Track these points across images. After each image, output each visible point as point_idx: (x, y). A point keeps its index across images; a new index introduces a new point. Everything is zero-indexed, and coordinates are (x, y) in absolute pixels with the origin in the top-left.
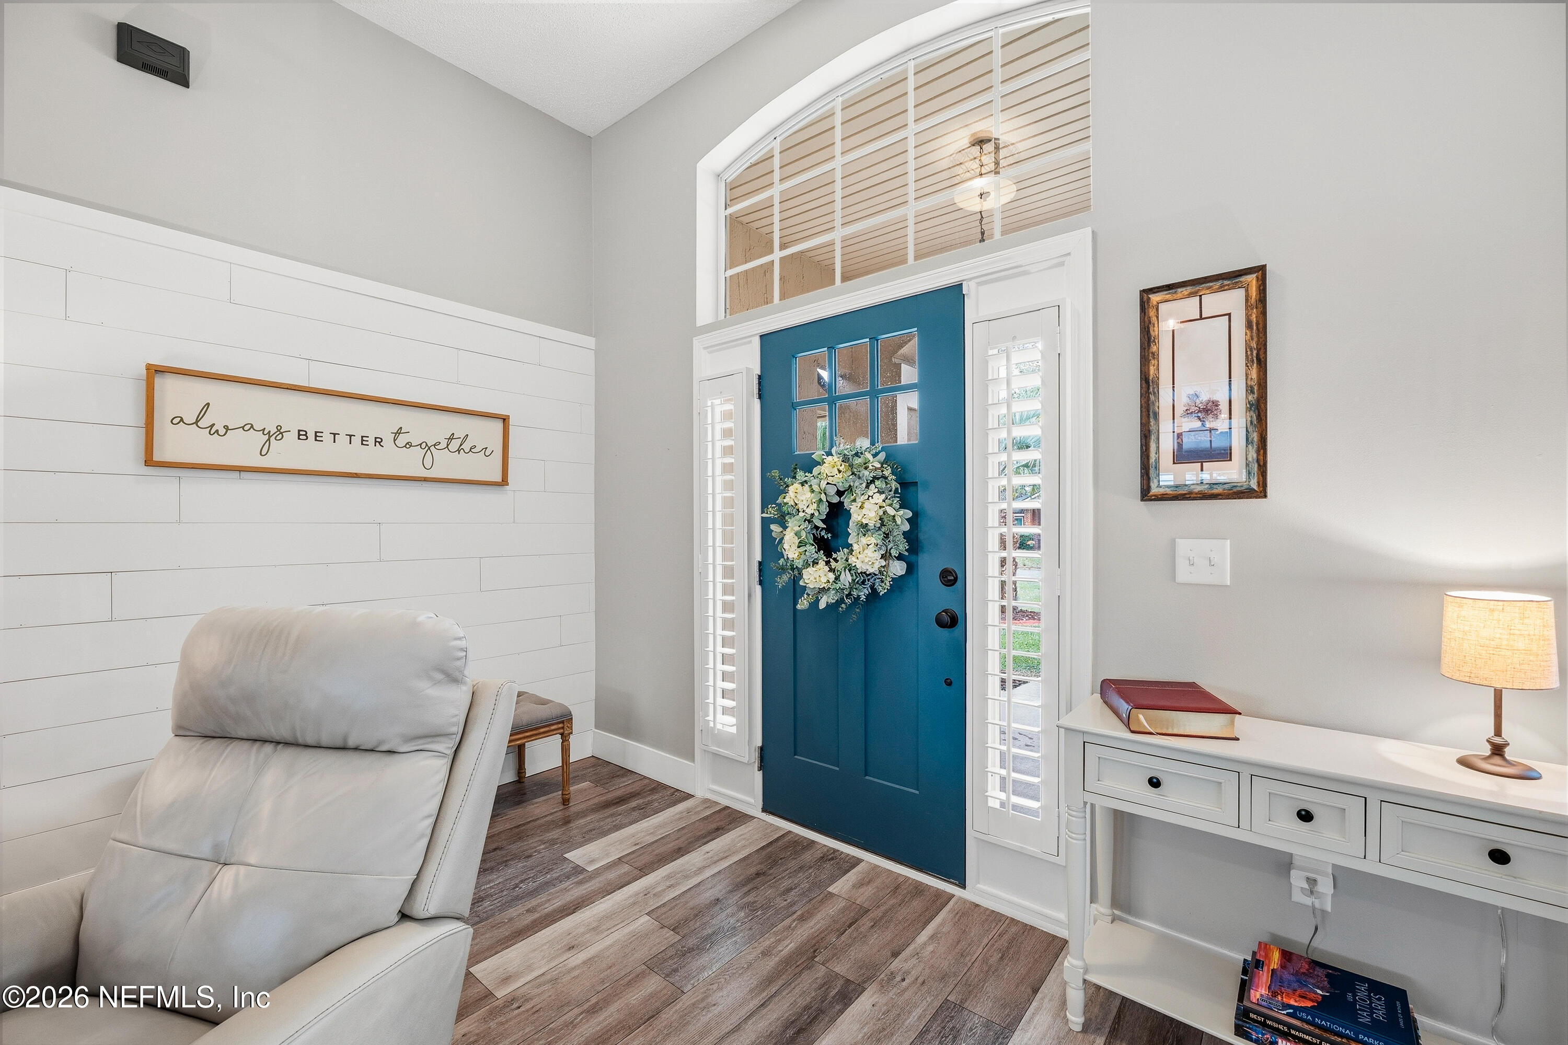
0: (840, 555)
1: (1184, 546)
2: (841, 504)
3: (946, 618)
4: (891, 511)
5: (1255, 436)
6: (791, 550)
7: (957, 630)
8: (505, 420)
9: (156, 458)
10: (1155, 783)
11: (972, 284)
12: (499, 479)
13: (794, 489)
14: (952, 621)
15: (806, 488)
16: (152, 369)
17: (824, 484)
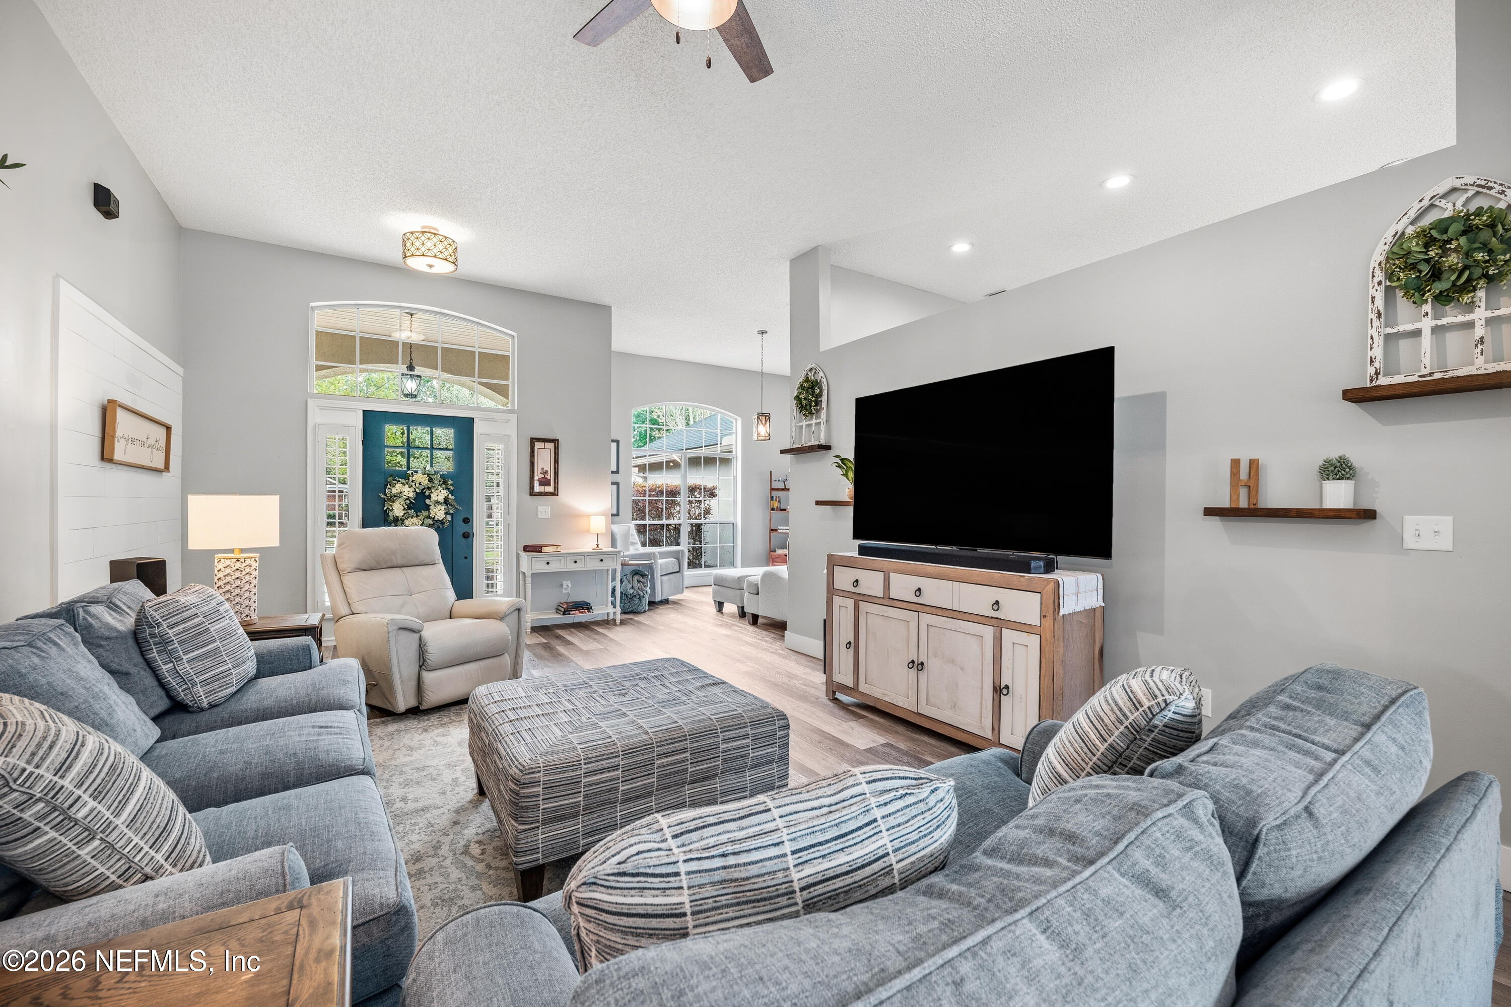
0: (423, 514)
1: (540, 507)
2: (424, 493)
3: (466, 535)
4: (449, 497)
5: (555, 481)
6: (398, 510)
7: (470, 539)
10: (548, 563)
11: (475, 418)
12: (164, 468)
13: (398, 486)
14: (468, 536)
15: (407, 486)
16: (111, 402)
17: (417, 485)
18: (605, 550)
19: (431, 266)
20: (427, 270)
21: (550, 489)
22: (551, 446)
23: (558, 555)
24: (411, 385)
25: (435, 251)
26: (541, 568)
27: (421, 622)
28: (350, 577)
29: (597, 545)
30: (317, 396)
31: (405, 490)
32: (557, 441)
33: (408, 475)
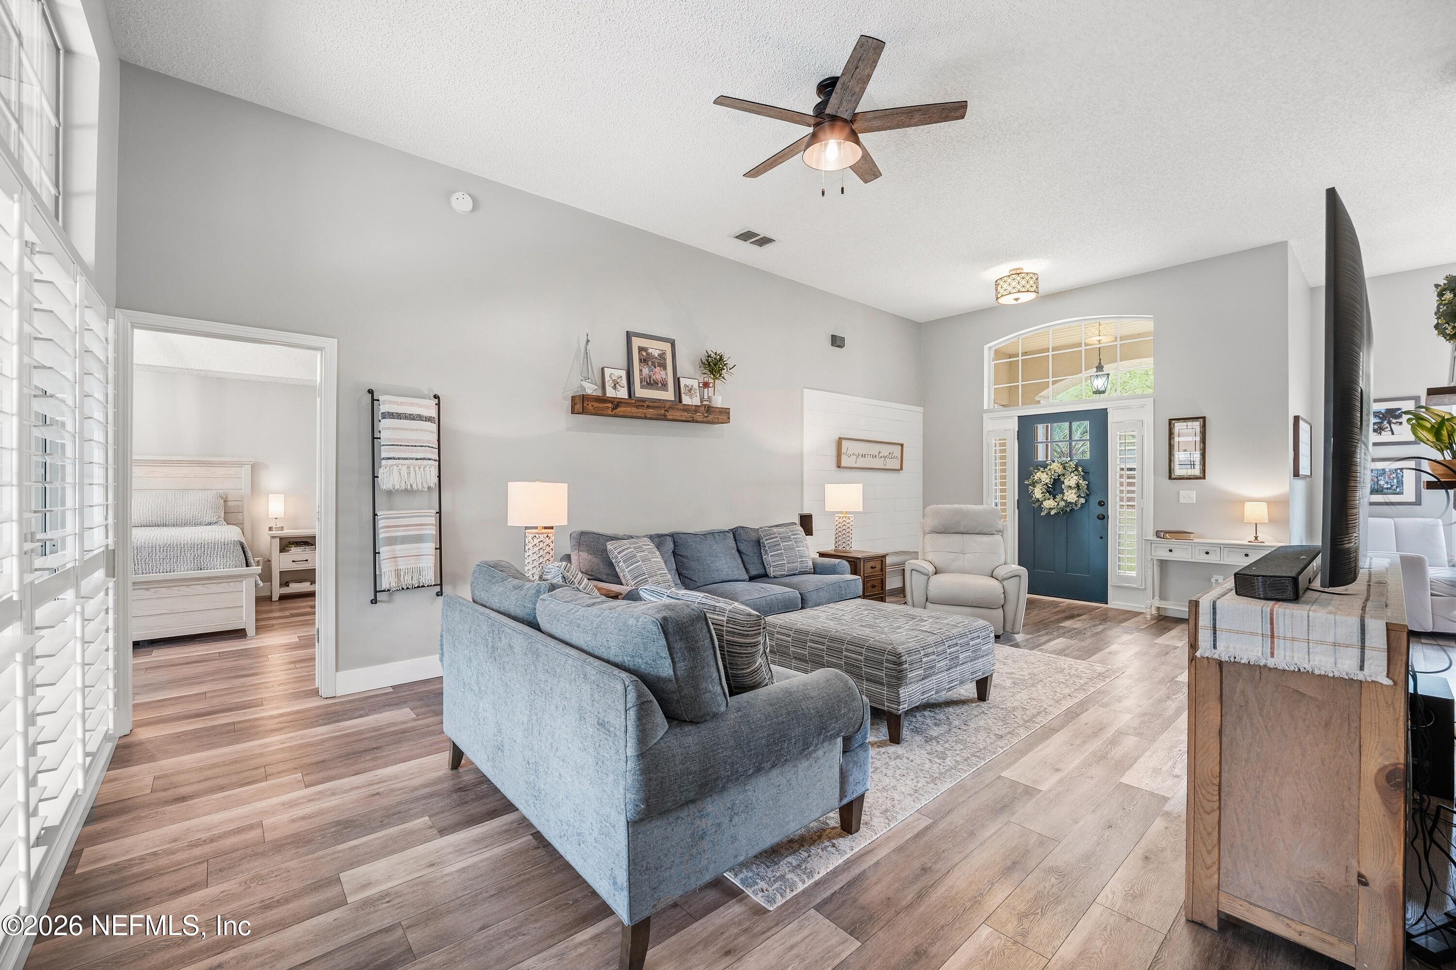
0: (1059, 497)
1: (1182, 492)
2: (1059, 479)
3: (1101, 517)
4: (1081, 482)
5: (1202, 462)
6: (1038, 493)
7: (1105, 520)
8: (902, 445)
9: (843, 465)
10: (1171, 551)
11: (1111, 409)
12: (899, 468)
13: (1039, 474)
14: (1103, 517)
15: (1045, 473)
16: (840, 438)
17: (1053, 472)
18: (1267, 544)
19: (1017, 299)
20: (1015, 302)
21: (1197, 472)
22: (1197, 425)
24: (1099, 383)
25: (1019, 287)
26: (1165, 555)
27: (931, 569)
28: (928, 537)
29: (1256, 538)
30: (988, 411)
31: (1043, 477)
32: (1204, 418)
33: (1048, 465)
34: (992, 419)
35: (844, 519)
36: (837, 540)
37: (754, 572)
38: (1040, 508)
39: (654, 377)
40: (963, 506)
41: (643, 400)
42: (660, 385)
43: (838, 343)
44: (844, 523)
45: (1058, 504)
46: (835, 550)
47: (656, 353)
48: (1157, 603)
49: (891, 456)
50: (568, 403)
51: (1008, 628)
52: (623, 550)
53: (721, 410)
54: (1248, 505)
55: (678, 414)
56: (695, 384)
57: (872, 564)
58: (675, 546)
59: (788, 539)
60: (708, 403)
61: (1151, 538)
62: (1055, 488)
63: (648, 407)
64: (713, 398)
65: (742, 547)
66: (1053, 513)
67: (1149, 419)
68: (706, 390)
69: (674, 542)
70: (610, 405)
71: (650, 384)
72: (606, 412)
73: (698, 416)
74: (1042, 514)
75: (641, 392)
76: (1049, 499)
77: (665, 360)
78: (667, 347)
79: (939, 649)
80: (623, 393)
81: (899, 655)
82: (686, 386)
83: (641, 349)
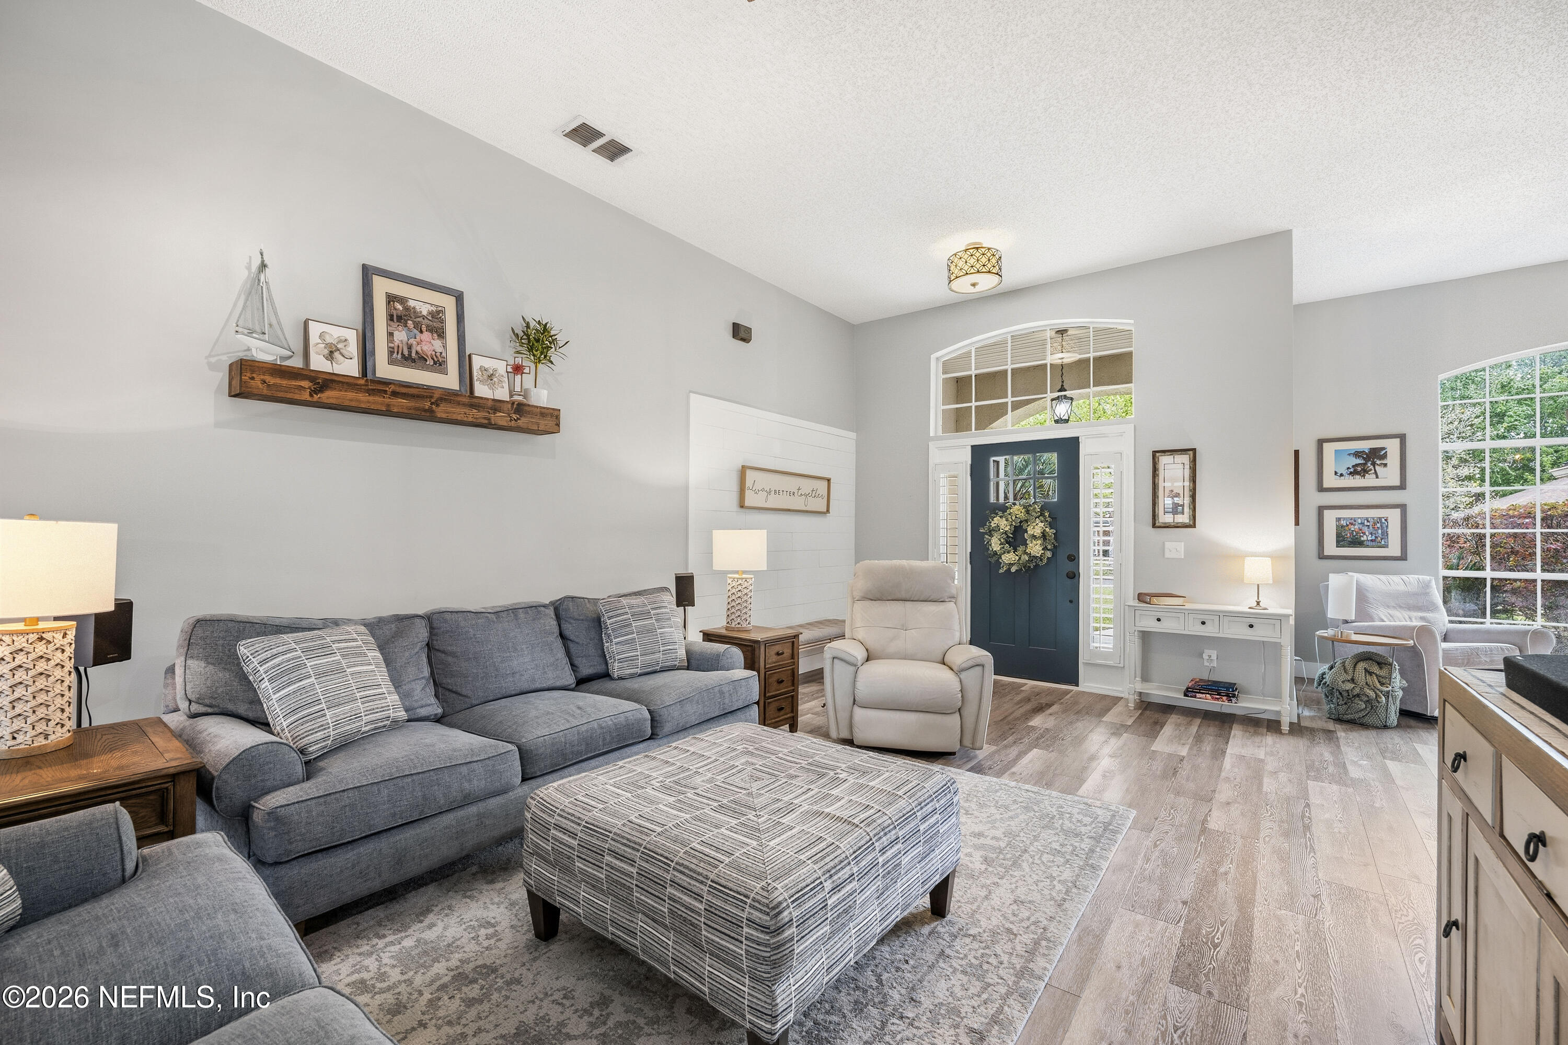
0: (1021, 549)
1: (1168, 545)
2: (1021, 527)
3: (1071, 575)
4: (1047, 530)
5: (1192, 506)
6: (995, 544)
7: (1075, 580)
8: (829, 480)
9: (747, 504)
10: (1159, 620)
11: (1083, 438)
12: (825, 510)
13: (996, 520)
14: (1073, 576)
15: (1004, 519)
16: (743, 467)
17: (1014, 518)
18: (1271, 611)
19: (974, 285)
20: (972, 290)
21: (1184, 518)
22: (1185, 459)
23: (1180, 611)
24: (1062, 410)
25: (978, 266)
26: (1149, 624)
27: (860, 654)
28: (859, 605)
29: (1258, 603)
30: (936, 438)
31: (1001, 523)
32: (1194, 450)
33: (1007, 508)
34: (940, 448)
35: (740, 582)
36: (729, 613)
37: (586, 671)
38: (998, 564)
39: (419, 349)
40: (904, 563)
41: (386, 383)
42: (430, 362)
43: (742, 334)
44: (740, 588)
45: (1020, 558)
46: (727, 629)
47: (424, 310)
48: (1140, 687)
49: (814, 494)
50: (221, 377)
51: (967, 742)
52: (274, 656)
53: (543, 410)
54: (1248, 561)
55: (459, 412)
56: (501, 368)
57: (777, 648)
58: (431, 633)
59: (646, 615)
60: (520, 398)
61: (1131, 603)
62: (1016, 538)
63: (395, 394)
64: (534, 392)
65: (569, 630)
66: (1013, 569)
67: (1129, 452)
68: (518, 378)
69: (432, 628)
70: (305, 384)
71: (411, 359)
72: (297, 397)
73: (500, 418)
74: (1001, 571)
75: (384, 369)
76: (1009, 552)
77: (442, 321)
78: (449, 304)
79: (864, 863)
80: (349, 367)
81: (775, 910)
82: (483, 369)
83: (391, 299)
